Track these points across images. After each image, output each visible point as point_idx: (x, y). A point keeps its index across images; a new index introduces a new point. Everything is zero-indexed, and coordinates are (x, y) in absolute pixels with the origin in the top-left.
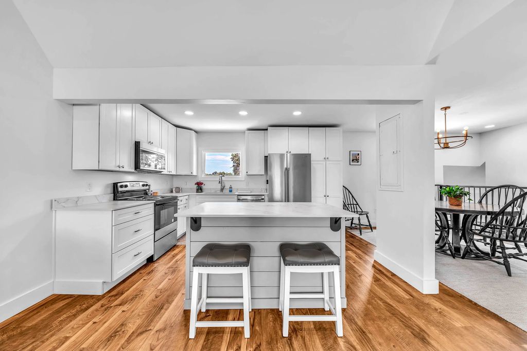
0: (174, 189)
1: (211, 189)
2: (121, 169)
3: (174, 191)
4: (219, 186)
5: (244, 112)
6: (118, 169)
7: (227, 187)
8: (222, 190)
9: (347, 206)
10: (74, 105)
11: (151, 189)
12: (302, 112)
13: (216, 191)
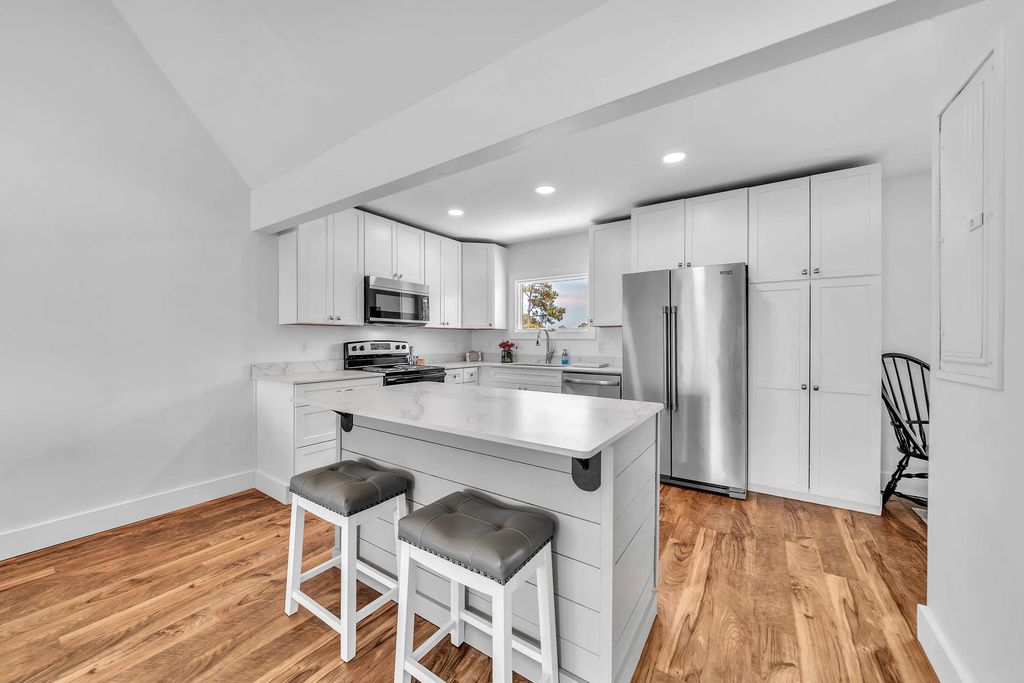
0: (468, 354)
1: (530, 356)
2: (337, 323)
3: (468, 360)
4: (542, 351)
5: (545, 187)
6: (331, 322)
7: (559, 353)
8: (550, 357)
9: (907, 426)
10: (279, 233)
11: (415, 354)
12: (687, 153)
13: (539, 361)
